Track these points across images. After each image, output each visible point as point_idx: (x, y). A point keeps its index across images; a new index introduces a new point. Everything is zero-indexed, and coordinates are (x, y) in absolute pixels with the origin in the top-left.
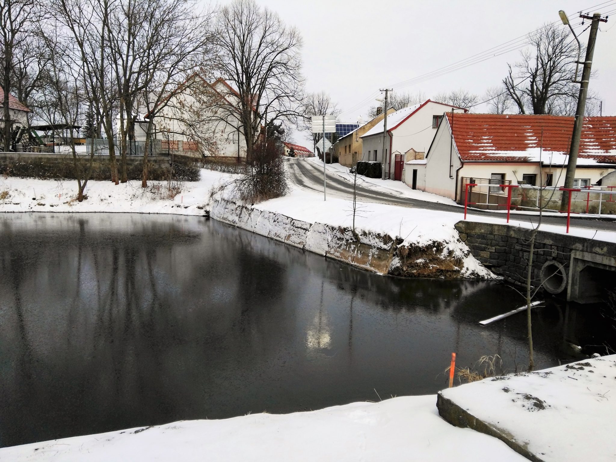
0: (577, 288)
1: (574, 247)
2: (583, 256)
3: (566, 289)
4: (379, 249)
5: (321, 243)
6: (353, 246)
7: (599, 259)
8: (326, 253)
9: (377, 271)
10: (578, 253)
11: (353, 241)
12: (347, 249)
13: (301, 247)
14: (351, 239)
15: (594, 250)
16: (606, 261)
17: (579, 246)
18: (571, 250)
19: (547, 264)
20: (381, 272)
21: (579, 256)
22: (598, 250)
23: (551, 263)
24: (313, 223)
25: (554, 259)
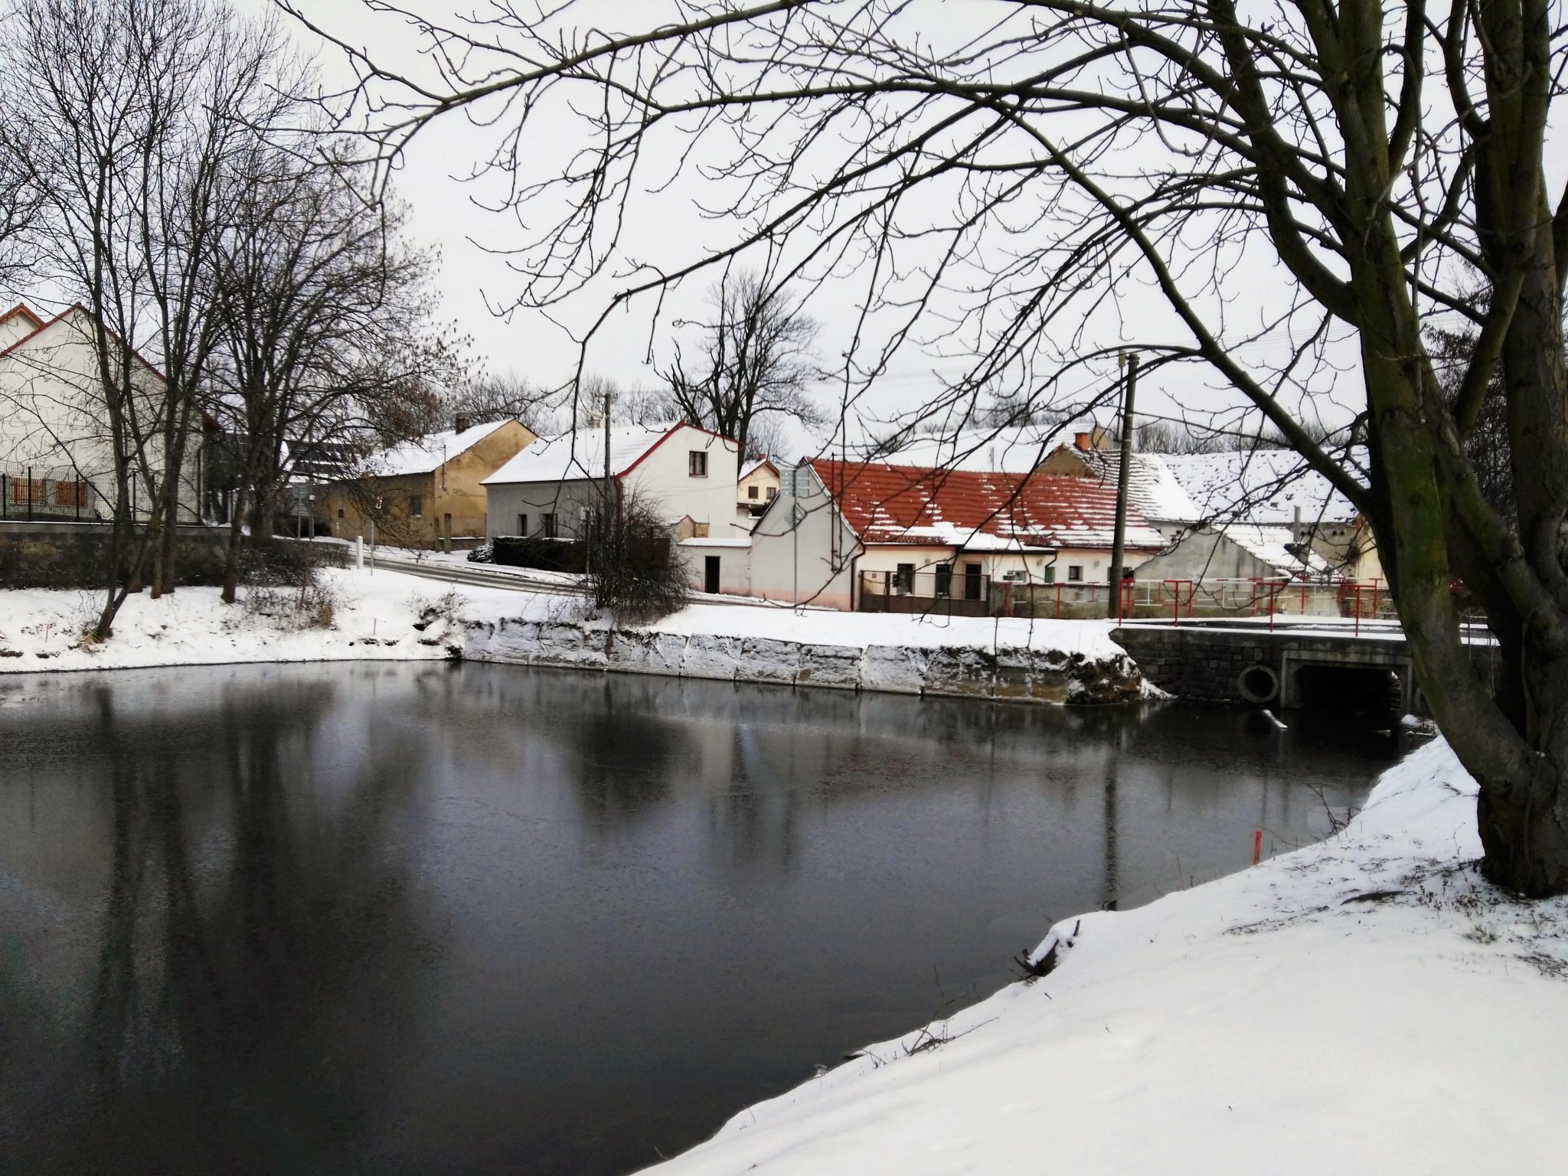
0: (1291, 691)
1: (1286, 646)
2: (1300, 655)
3: (1278, 696)
4: (1046, 671)
5: (902, 675)
6: (984, 674)
7: (1321, 656)
8: (922, 689)
9: (1049, 701)
10: (1292, 653)
11: (983, 666)
12: (974, 678)
13: (853, 686)
14: (977, 663)
15: (1314, 647)
16: (1330, 657)
17: (1295, 645)
18: (1283, 650)
19: (1248, 670)
20: (1059, 701)
21: (1293, 655)
22: (1319, 646)
23: (1256, 667)
24: (865, 648)
25: (1258, 663)
